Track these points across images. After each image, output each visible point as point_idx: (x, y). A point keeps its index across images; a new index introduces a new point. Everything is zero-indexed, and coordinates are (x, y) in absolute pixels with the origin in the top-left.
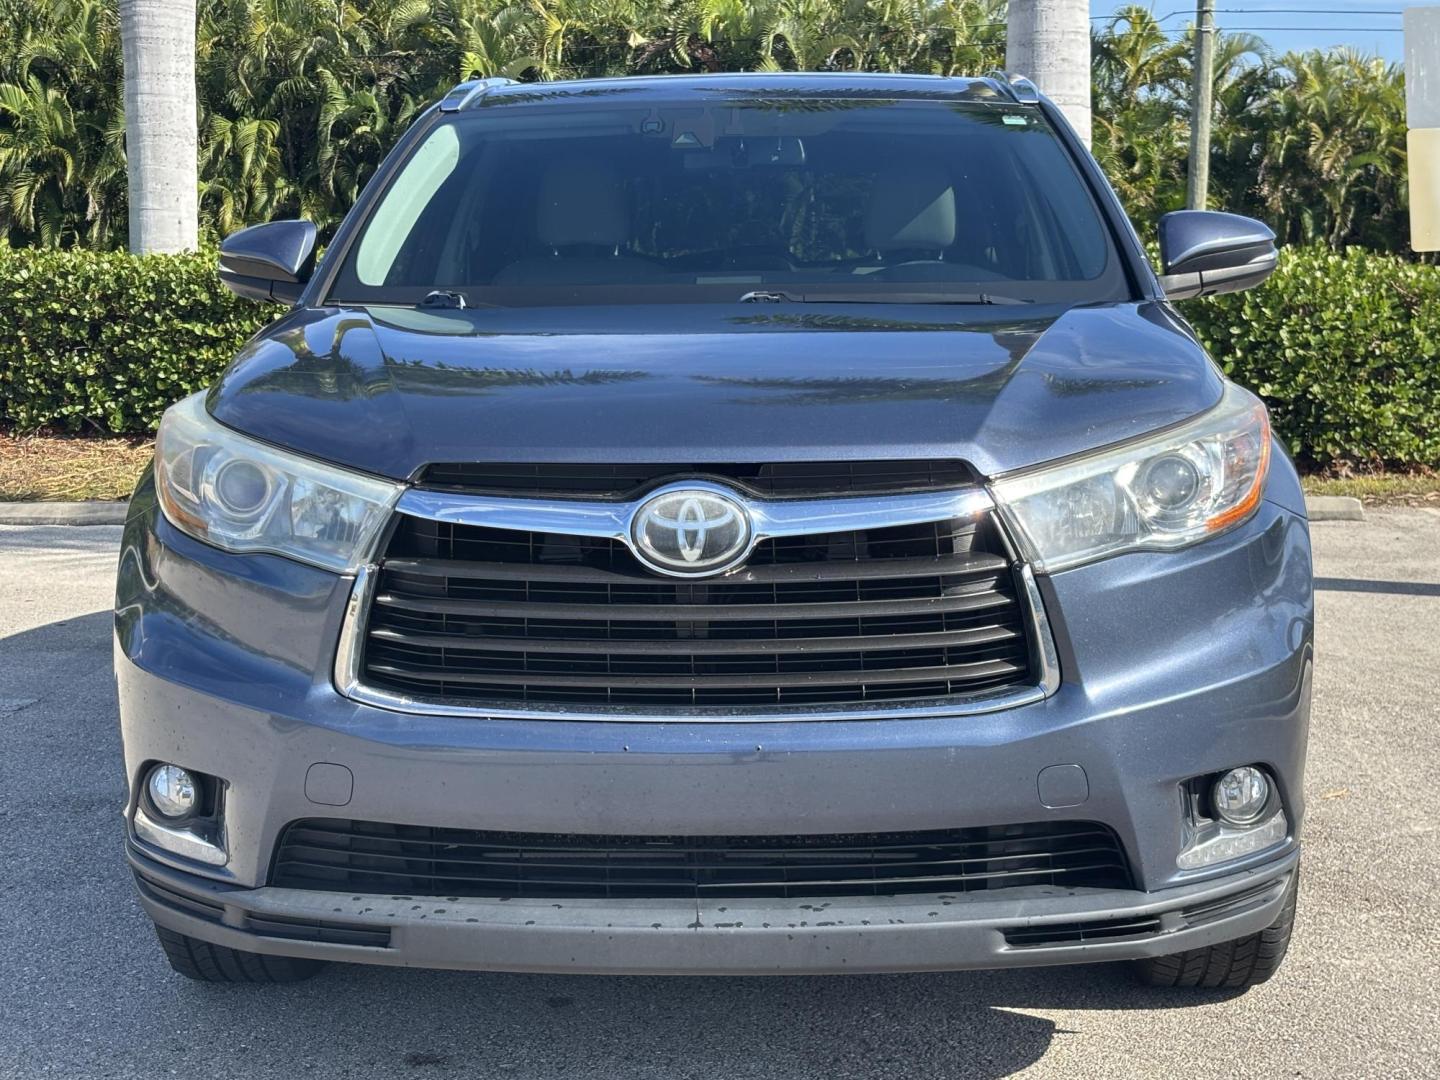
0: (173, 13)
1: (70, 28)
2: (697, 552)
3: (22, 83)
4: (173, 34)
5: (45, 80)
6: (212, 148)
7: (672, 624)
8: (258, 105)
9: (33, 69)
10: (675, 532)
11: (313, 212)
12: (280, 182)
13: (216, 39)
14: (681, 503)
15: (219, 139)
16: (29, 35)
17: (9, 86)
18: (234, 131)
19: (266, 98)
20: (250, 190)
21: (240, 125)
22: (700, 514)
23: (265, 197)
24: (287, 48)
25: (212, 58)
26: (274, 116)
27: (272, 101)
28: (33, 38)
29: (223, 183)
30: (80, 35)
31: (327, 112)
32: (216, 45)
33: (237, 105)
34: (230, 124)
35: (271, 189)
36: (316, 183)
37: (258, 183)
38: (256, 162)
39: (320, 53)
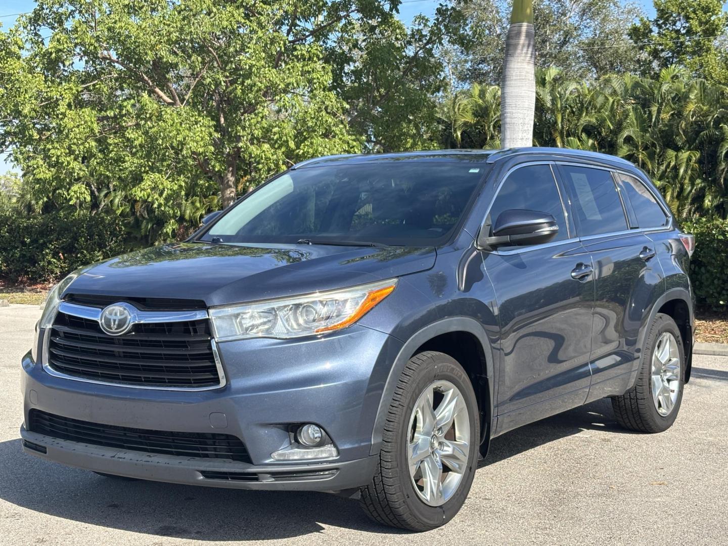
0: (522, 111)
1: (603, 110)
2: (115, 327)
3: (578, 137)
4: (521, 121)
5: (589, 135)
6: (664, 166)
7: (113, 351)
8: (691, 143)
9: (584, 130)
10: (110, 319)
11: (712, 195)
12: (698, 181)
13: (672, 112)
14: (114, 310)
15: (669, 161)
16: (584, 114)
17: (572, 138)
18: (677, 157)
19: (695, 139)
20: (682, 185)
21: (680, 154)
22: (118, 314)
23: (689, 188)
24: (706, 115)
25: (669, 122)
26: (696, 149)
27: (697, 141)
28: (586, 115)
29: (669, 182)
30: (607, 113)
31: (722, 146)
32: (672, 115)
33: (680, 144)
34: (676, 153)
35: (693, 185)
36: (715, 181)
37: (687, 181)
38: (686, 171)
39: (723, 117)
